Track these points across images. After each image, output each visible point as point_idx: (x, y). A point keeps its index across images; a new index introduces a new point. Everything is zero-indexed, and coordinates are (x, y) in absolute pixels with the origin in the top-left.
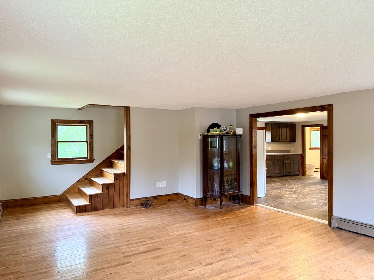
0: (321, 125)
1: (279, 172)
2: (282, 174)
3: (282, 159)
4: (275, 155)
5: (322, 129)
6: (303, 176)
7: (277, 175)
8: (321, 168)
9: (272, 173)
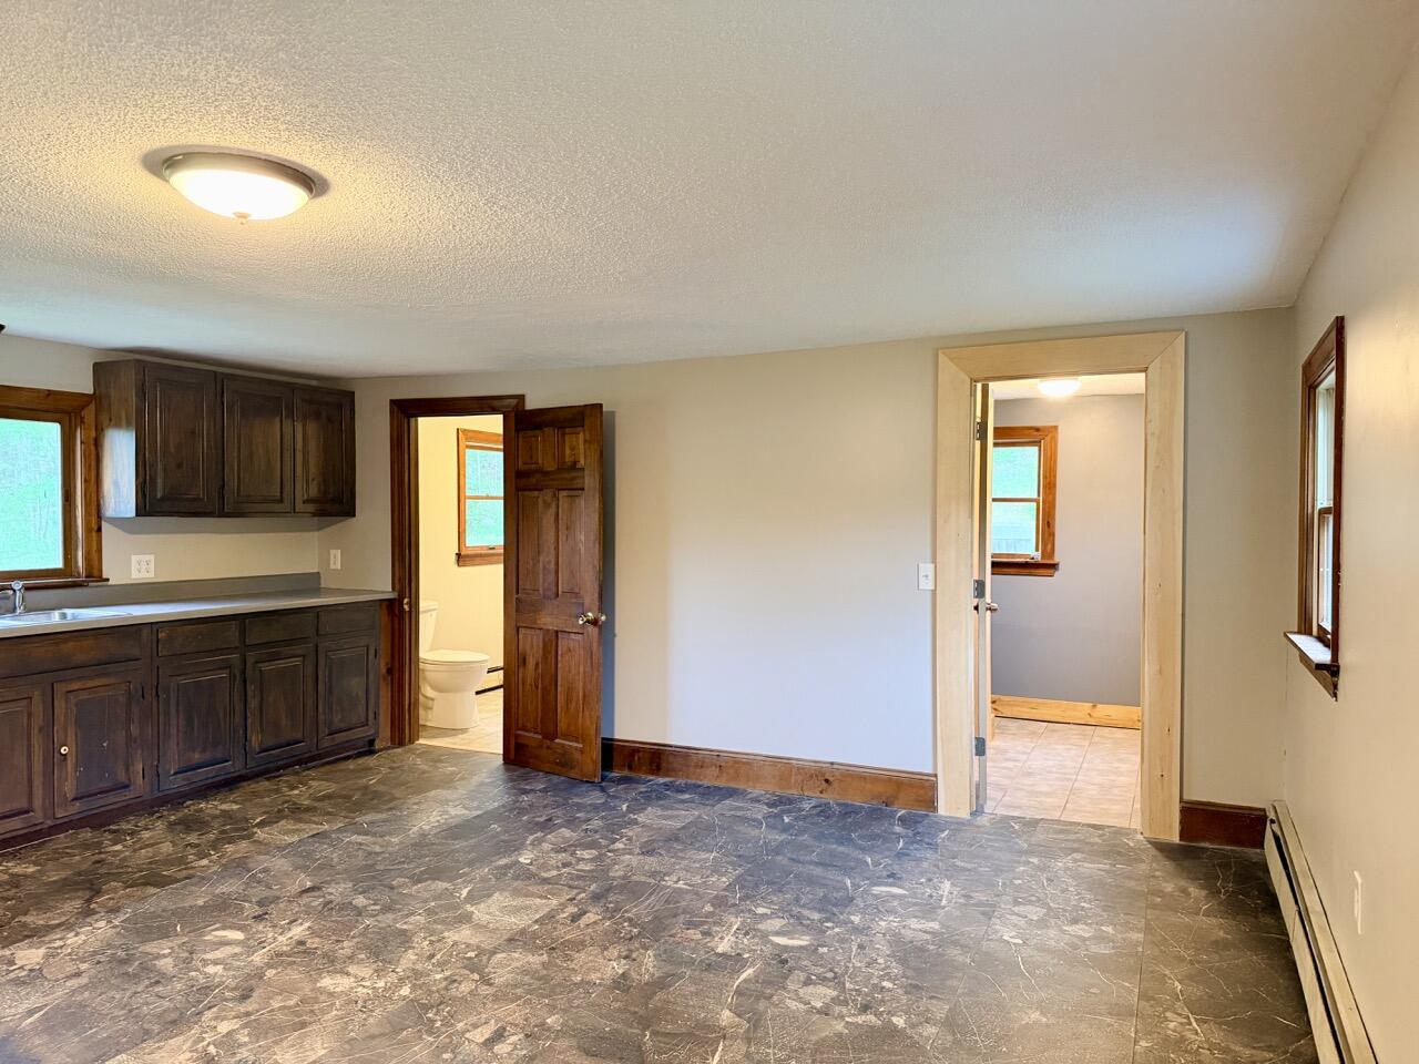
0: (514, 402)
1: (197, 756)
2: (233, 767)
3: (229, 650)
4: (155, 626)
5: (517, 431)
6: (401, 744)
7: (175, 783)
8: (506, 669)
9: (122, 777)
